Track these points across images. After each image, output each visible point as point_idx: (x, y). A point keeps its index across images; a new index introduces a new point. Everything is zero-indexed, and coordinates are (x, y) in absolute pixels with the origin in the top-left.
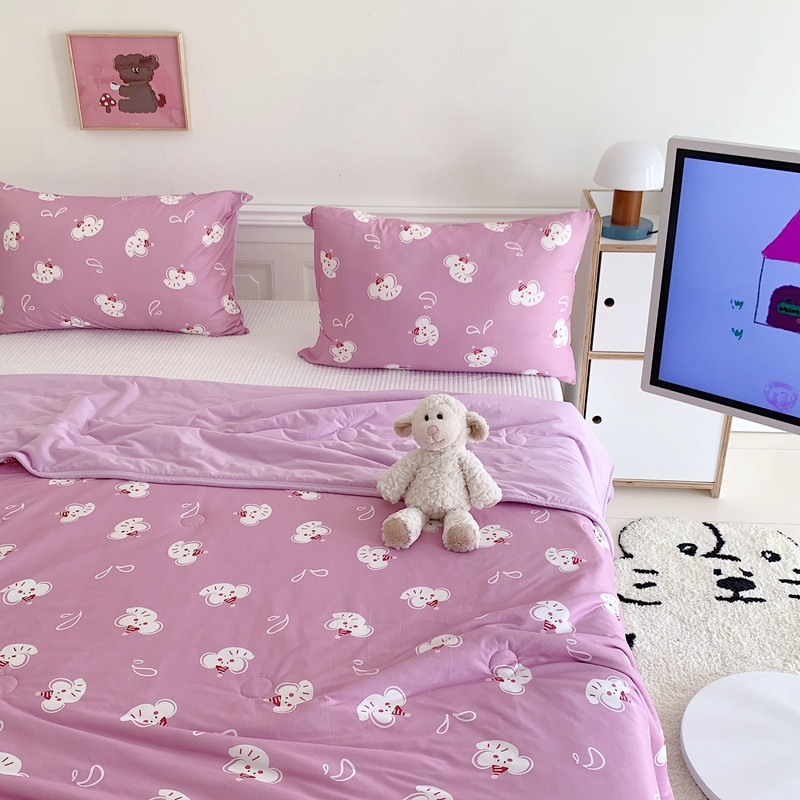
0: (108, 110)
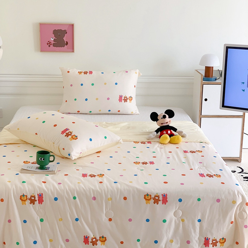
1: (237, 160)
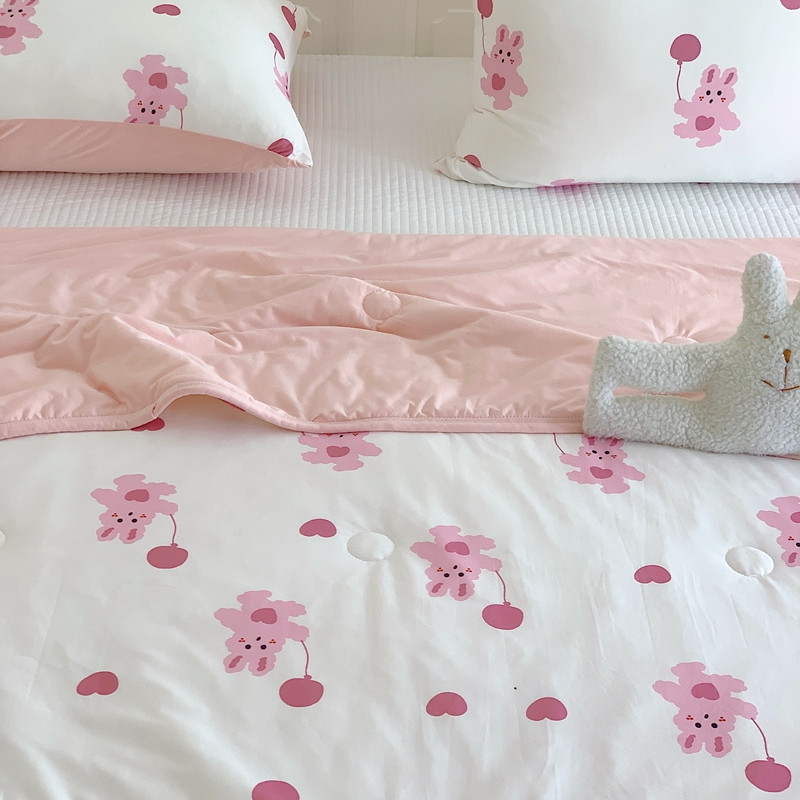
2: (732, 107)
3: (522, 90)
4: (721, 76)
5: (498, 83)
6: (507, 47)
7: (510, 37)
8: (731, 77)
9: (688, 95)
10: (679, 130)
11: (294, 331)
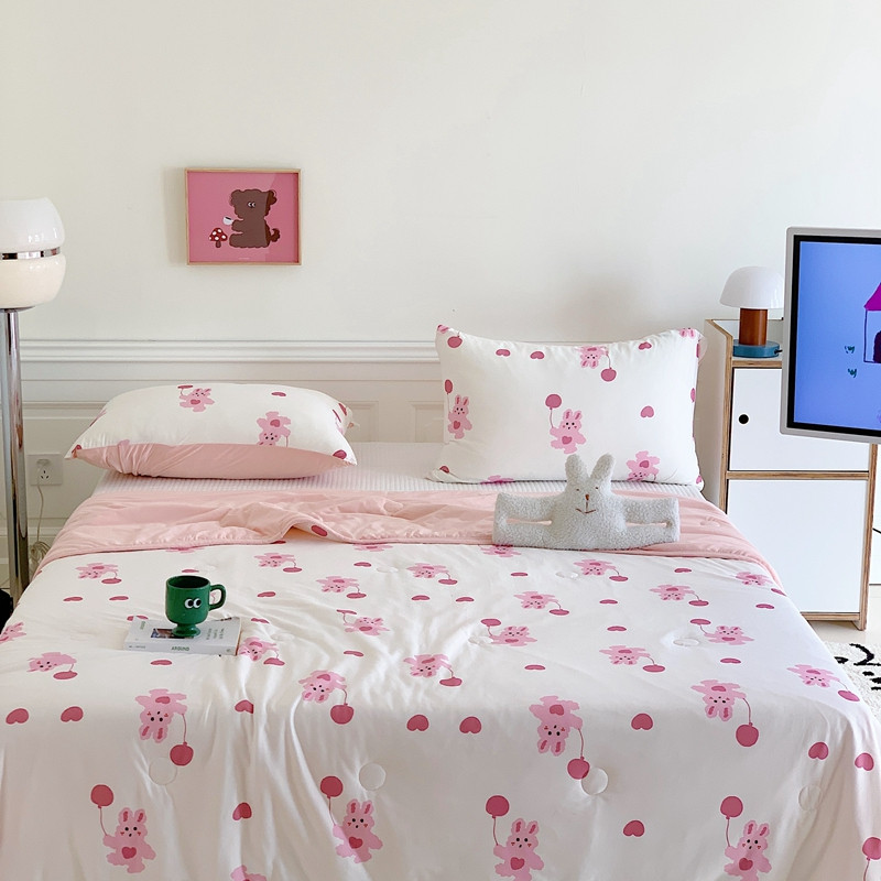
0: (218, 245)
1: (850, 623)
2: (580, 431)
3: (469, 427)
4: (573, 415)
5: (457, 425)
6: (461, 405)
7: (462, 401)
8: (578, 415)
9: (556, 426)
10: (554, 444)
11: (349, 515)
